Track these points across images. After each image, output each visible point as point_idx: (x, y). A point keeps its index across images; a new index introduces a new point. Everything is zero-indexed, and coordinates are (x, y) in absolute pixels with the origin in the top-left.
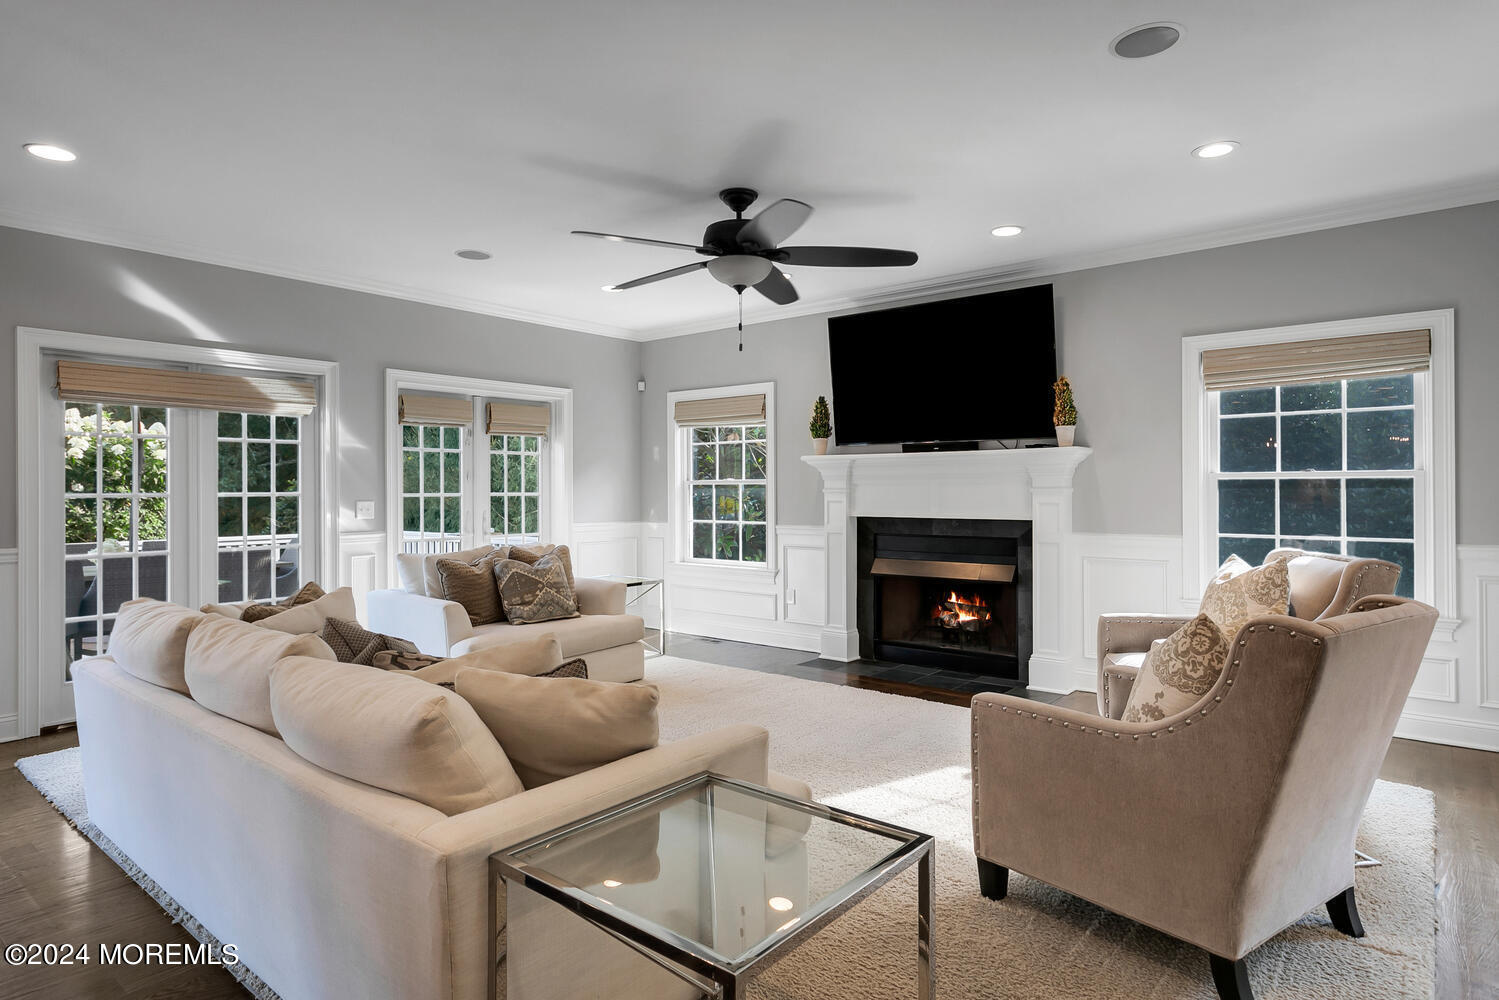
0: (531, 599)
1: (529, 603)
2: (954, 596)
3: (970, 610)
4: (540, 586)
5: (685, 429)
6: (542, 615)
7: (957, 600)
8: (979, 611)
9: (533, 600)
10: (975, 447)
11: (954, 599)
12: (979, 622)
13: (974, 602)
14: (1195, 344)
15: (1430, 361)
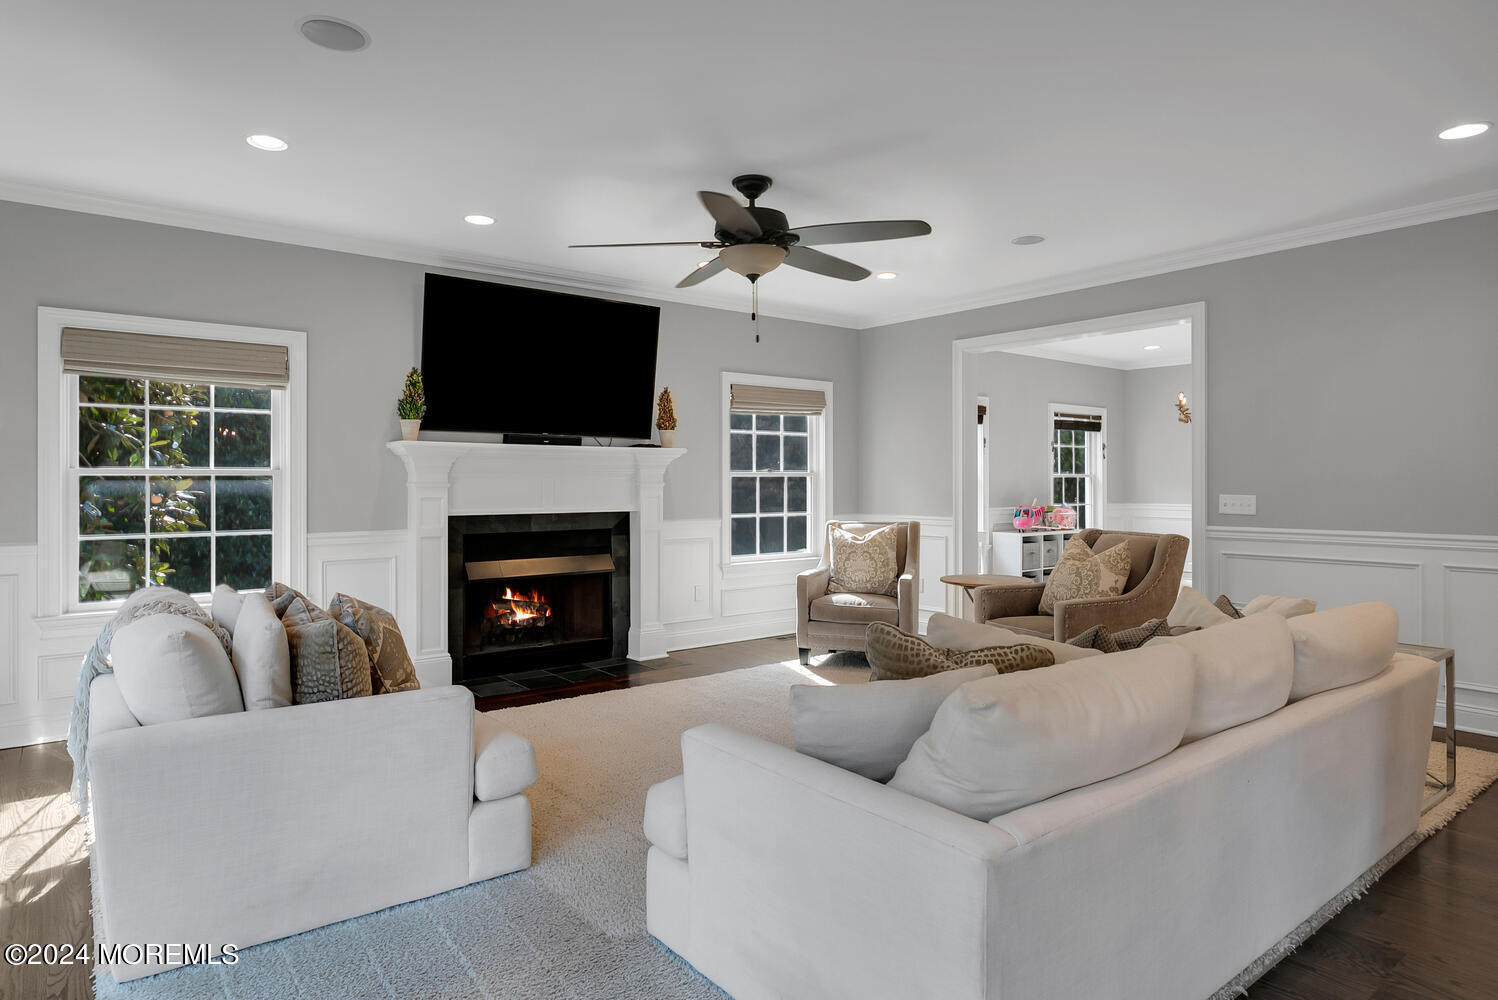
2: (509, 592)
3: (525, 606)
5: (69, 376)
7: (513, 596)
8: (536, 607)
10: (578, 443)
11: (509, 595)
12: (541, 621)
13: (531, 598)
14: (729, 378)
15: (824, 410)
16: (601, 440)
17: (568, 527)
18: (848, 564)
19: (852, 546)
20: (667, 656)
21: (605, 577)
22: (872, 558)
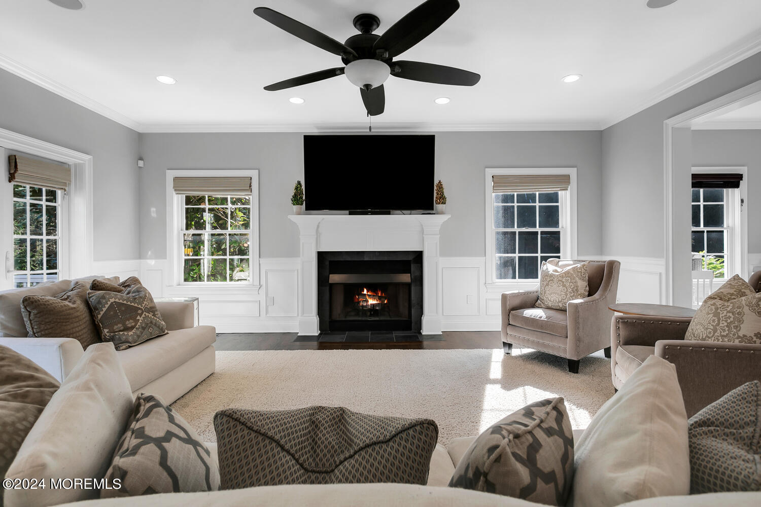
0: (133, 324)
1: (132, 328)
2: (365, 290)
3: (375, 298)
4: (140, 312)
5: (180, 196)
6: (145, 337)
7: (367, 292)
8: (380, 298)
9: (136, 325)
10: (389, 213)
11: (365, 292)
12: (382, 305)
13: (377, 294)
14: (490, 172)
15: (569, 187)
16: (404, 212)
17: (386, 258)
18: (547, 288)
19: (551, 276)
20: (442, 333)
21: (408, 285)
22: (564, 286)
